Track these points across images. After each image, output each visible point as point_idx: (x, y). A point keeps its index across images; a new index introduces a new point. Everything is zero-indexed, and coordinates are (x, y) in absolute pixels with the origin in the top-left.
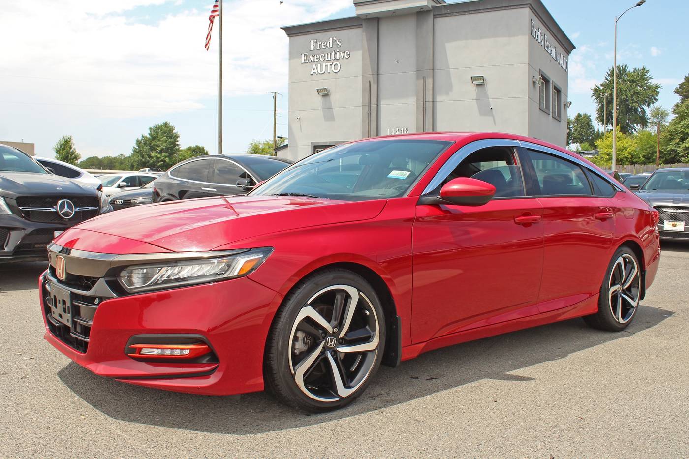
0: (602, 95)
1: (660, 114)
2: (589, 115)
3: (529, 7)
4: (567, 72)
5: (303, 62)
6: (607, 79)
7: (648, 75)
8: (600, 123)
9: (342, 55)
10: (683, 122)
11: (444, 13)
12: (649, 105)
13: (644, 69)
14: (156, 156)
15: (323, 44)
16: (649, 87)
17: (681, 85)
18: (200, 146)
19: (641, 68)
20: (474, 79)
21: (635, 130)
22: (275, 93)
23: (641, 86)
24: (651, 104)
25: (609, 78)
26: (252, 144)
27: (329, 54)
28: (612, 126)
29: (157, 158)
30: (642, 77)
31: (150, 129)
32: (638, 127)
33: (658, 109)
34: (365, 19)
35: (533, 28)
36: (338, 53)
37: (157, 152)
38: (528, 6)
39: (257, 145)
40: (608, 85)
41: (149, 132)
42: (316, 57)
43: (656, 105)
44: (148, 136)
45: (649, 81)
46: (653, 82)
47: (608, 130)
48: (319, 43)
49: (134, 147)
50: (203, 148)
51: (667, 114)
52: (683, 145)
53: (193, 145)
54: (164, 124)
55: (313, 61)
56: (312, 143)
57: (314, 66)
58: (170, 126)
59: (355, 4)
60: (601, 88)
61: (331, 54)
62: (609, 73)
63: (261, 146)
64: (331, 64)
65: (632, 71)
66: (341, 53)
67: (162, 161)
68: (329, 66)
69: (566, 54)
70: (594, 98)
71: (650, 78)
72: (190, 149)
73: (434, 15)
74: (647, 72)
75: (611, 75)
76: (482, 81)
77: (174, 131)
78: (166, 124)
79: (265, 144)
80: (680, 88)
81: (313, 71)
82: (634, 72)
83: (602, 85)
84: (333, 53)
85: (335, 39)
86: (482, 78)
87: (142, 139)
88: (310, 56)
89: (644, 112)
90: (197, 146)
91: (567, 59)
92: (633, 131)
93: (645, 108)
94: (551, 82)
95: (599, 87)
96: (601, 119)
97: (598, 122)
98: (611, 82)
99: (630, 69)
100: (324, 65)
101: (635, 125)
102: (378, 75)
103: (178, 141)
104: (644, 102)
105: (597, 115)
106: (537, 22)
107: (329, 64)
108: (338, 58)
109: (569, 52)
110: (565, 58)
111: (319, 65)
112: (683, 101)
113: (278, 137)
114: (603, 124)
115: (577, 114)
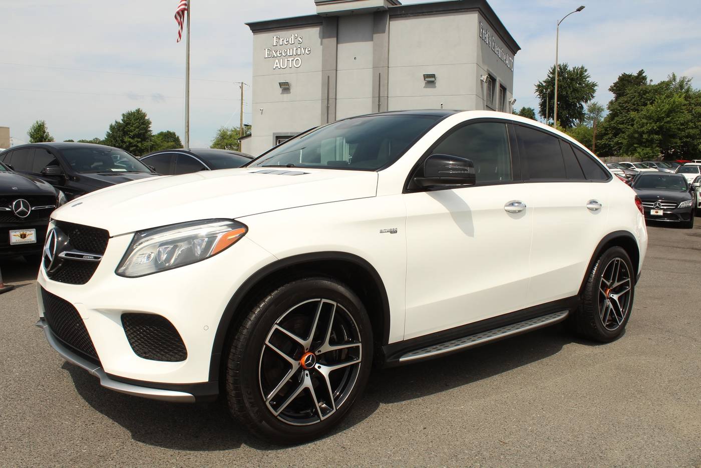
0: (545, 91)
1: (596, 109)
2: (532, 108)
3: (478, 11)
4: (512, 72)
5: (266, 57)
6: (549, 76)
7: (586, 74)
8: (543, 117)
9: (303, 52)
10: (616, 119)
11: (399, 13)
12: (586, 102)
13: (582, 68)
14: (129, 142)
15: (285, 41)
16: (587, 85)
17: (615, 84)
18: (172, 132)
19: (580, 67)
20: (426, 76)
21: (574, 124)
22: (242, 83)
23: (580, 84)
24: (589, 101)
25: (551, 76)
26: (220, 131)
27: (291, 50)
28: (553, 120)
29: (130, 143)
30: (581, 76)
31: (123, 115)
32: (577, 121)
33: (594, 105)
34: (324, 18)
35: (481, 30)
36: (299, 49)
37: (130, 137)
38: (477, 9)
39: (225, 132)
40: (550, 82)
41: (122, 118)
42: (278, 53)
43: (593, 101)
44: (121, 122)
45: (587, 79)
46: (590, 80)
47: (549, 123)
48: (281, 39)
49: (108, 132)
50: (174, 134)
51: (603, 110)
52: (616, 140)
53: (165, 131)
54: (136, 110)
55: (276, 56)
56: (274, 134)
57: (277, 61)
58: (142, 113)
59: (316, 3)
60: (544, 84)
61: (293, 50)
62: (551, 71)
63: (229, 133)
64: (293, 59)
65: (572, 69)
66: (303, 49)
67: (135, 146)
68: (291, 61)
69: (512, 54)
70: (538, 93)
71: (588, 77)
72: (161, 134)
73: (390, 16)
74: (586, 71)
75: (553, 73)
76: (434, 79)
77: (146, 118)
78: (138, 111)
79: (232, 131)
80: (614, 86)
81: (275, 66)
82: (574, 71)
83: (545, 82)
84: (295, 49)
85: (296, 35)
86: (433, 76)
87: (115, 125)
88: (273, 51)
89: (582, 107)
90: (168, 131)
91: (513, 59)
92: (572, 124)
93: (583, 104)
94: (498, 80)
95: (542, 84)
96: (543, 113)
97: (541, 116)
98: (553, 79)
99: (570, 68)
100: (286, 60)
101: (574, 120)
102: (336, 70)
103: (150, 127)
104: (582, 99)
105: (539, 109)
106: (485, 24)
107: (290, 59)
108: (299, 54)
109: (514, 53)
110: (510, 59)
111: (281, 60)
112: (617, 98)
113: (245, 125)
114: (545, 117)
115: (522, 108)
